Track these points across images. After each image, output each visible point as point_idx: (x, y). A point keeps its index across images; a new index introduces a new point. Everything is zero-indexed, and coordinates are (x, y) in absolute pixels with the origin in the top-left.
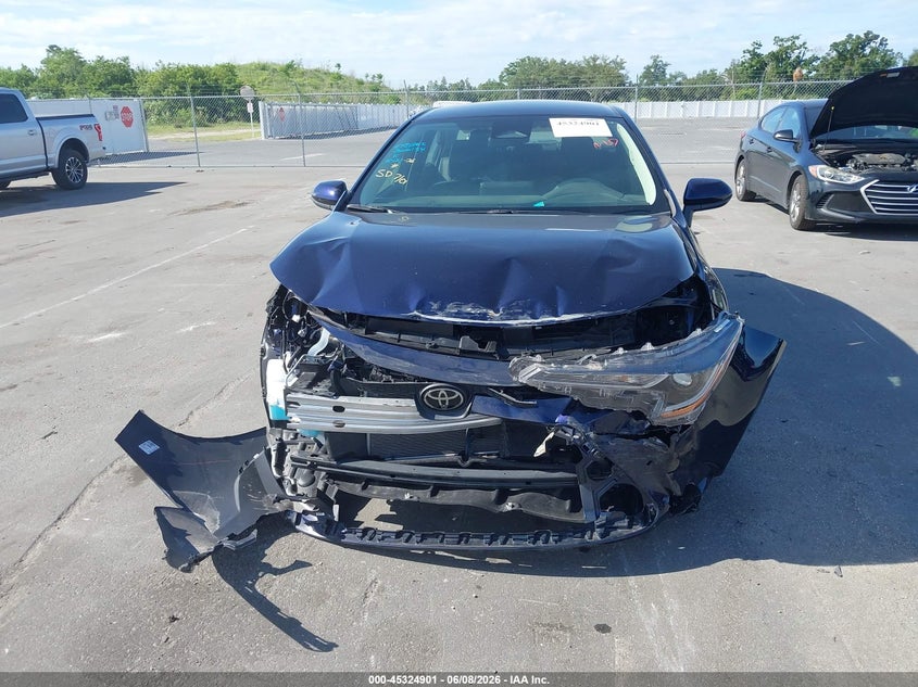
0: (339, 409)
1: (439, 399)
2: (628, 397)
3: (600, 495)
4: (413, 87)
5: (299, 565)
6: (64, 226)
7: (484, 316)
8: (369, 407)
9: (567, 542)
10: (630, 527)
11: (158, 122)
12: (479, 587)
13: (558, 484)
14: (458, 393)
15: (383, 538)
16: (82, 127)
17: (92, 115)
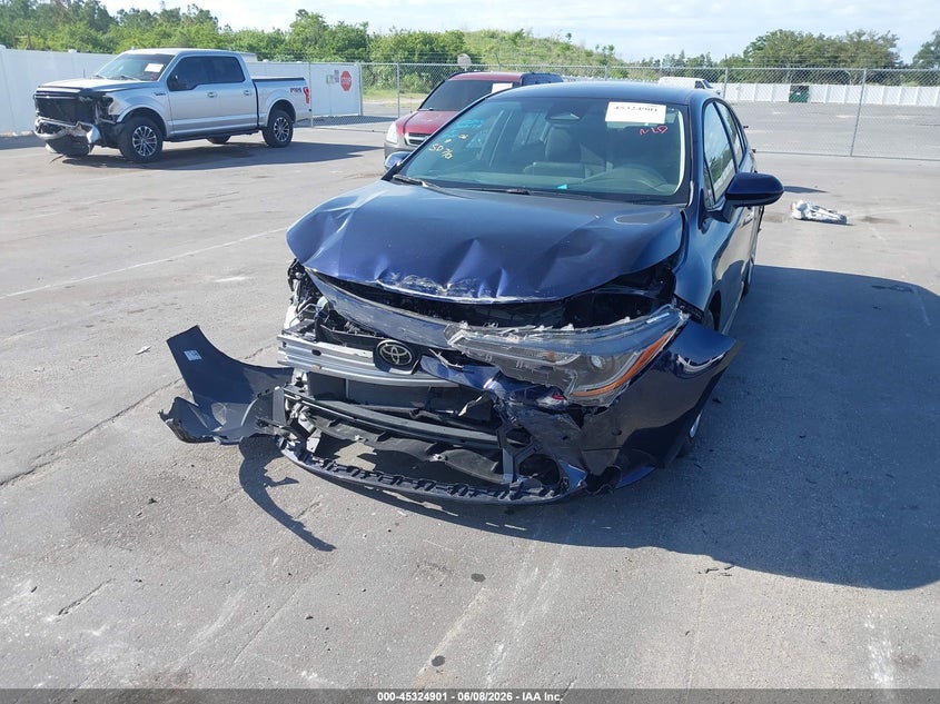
0: (317, 353)
1: (392, 354)
2: (544, 372)
3: (520, 461)
4: (647, 60)
5: (288, 481)
6: (254, 180)
7: (433, 291)
8: (339, 354)
9: (482, 498)
10: (542, 494)
11: (384, 87)
12: (397, 524)
13: (489, 446)
14: (407, 351)
15: (337, 470)
16: (292, 90)
17: (303, 79)
